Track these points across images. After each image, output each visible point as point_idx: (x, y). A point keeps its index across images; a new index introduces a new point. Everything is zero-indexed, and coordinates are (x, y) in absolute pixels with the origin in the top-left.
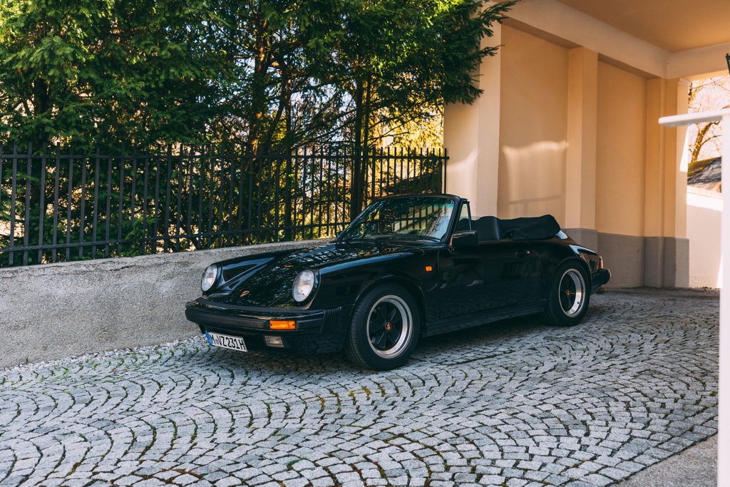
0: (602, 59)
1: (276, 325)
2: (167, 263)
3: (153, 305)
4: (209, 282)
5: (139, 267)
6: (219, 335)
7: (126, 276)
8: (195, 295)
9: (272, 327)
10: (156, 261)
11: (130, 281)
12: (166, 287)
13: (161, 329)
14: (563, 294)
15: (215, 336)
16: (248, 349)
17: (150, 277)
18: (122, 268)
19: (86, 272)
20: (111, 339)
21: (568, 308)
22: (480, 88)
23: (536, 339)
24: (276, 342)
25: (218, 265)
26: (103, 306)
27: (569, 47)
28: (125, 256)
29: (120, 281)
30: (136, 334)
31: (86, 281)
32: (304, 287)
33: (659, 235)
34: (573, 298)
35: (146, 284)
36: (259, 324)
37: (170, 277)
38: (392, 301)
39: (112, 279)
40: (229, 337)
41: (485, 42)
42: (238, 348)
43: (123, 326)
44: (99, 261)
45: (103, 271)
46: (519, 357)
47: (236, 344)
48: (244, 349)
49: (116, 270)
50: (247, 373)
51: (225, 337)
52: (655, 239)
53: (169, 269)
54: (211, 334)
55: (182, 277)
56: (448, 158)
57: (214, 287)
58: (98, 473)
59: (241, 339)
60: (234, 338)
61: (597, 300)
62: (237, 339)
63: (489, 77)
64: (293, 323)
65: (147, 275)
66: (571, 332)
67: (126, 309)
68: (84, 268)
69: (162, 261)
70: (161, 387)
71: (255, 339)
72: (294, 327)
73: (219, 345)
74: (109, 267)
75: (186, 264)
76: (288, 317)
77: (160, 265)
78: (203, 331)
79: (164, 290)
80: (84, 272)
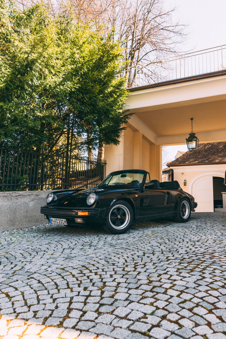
1: (80, 213)
2: (32, 194)
3: (27, 212)
4: (50, 199)
5: (24, 195)
6: (55, 219)
7: (19, 199)
9: (78, 214)
11: (21, 201)
12: (31, 204)
15: (53, 219)
16: (68, 224)
17: (26, 200)
18: (18, 195)
19: (7, 196)
21: (184, 215)
24: (79, 220)
25: (53, 193)
26: (11, 211)
29: (17, 201)
30: (21, 223)
31: (7, 200)
35: (25, 203)
36: (74, 213)
37: (33, 200)
39: (15, 200)
40: (59, 219)
42: (63, 223)
43: (17, 220)
44: (11, 192)
45: (12, 196)
48: (66, 224)
49: (16, 196)
51: (58, 219)
53: (32, 197)
54: (51, 218)
55: (36, 200)
56: (106, 164)
57: (53, 201)
59: (65, 220)
60: (62, 219)
62: (63, 220)
65: (26, 199)
67: (19, 212)
68: (6, 195)
69: (31, 194)
71: (70, 220)
72: (88, 214)
73: (55, 223)
74: (14, 195)
75: (37, 195)
76: (85, 210)
77: (30, 195)
78: (48, 218)
79: (31, 205)
80: (6, 196)
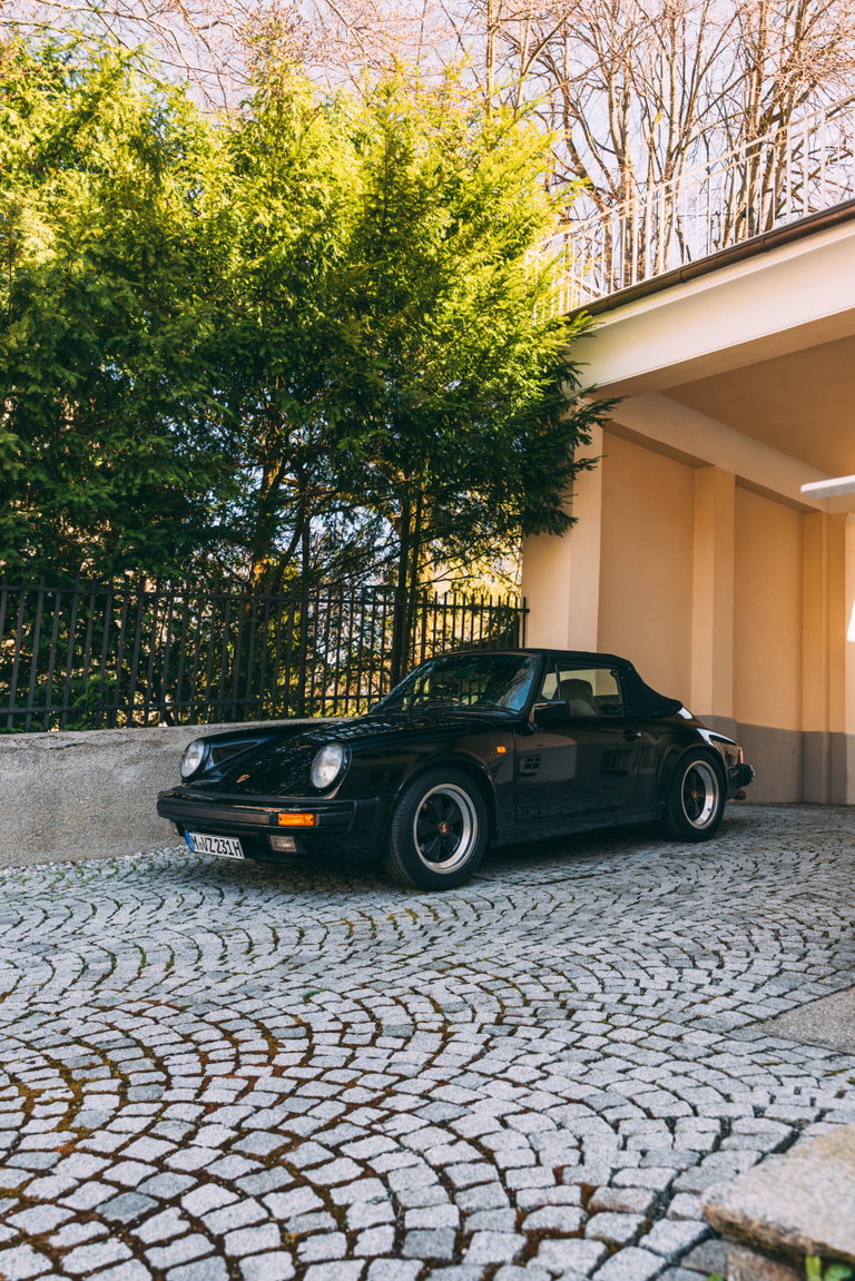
0: (740, 482)
1: (288, 818)
2: (132, 741)
3: (108, 802)
4: (192, 764)
5: (91, 745)
6: (204, 837)
7: (72, 758)
8: (172, 783)
9: (281, 822)
10: (115, 738)
11: (77, 765)
12: (128, 776)
13: (117, 835)
14: (688, 796)
15: (199, 837)
16: (246, 856)
17: (104, 760)
18: (68, 746)
19: (16, 749)
20: (46, 847)
21: (694, 818)
22: (574, 516)
23: (651, 856)
24: (284, 844)
25: (206, 741)
26: (36, 799)
27: (695, 464)
28: (70, 730)
29: (63, 765)
30: (81, 842)
31: (16, 762)
32: (328, 768)
33: (822, 729)
34: (702, 802)
35: (100, 771)
36: (263, 819)
37: (133, 761)
38: (450, 793)
39: (53, 762)
40: (219, 839)
41: (581, 452)
42: (231, 853)
43: (63, 829)
44: (34, 735)
45: (39, 749)
46: (625, 877)
47: (228, 848)
48: (239, 856)
49: (58, 749)
50: (242, 891)
51: (213, 838)
52: (818, 734)
53: (133, 751)
54: (192, 835)
55: (151, 762)
56: (528, 611)
57: (200, 772)
58: (37, 1004)
59: (236, 841)
60: (226, 840)
61: (735, 811)
62: (230, 841)
63: (586, 500)
64: (311, 816)
65: (102, 757)
66: (698, 849)
67: (69, 804)
68: (14, 745)
69: (124, 738)
70: (119, 906)
71: (255, 841)
72: (312, 823)
73: (204, 851)
74: (49, 743)
75: (157, 744)
76: (306, 808)
77: (121, 744)
78: (182, 834)
79: (124, 780)
80: (13, 750)
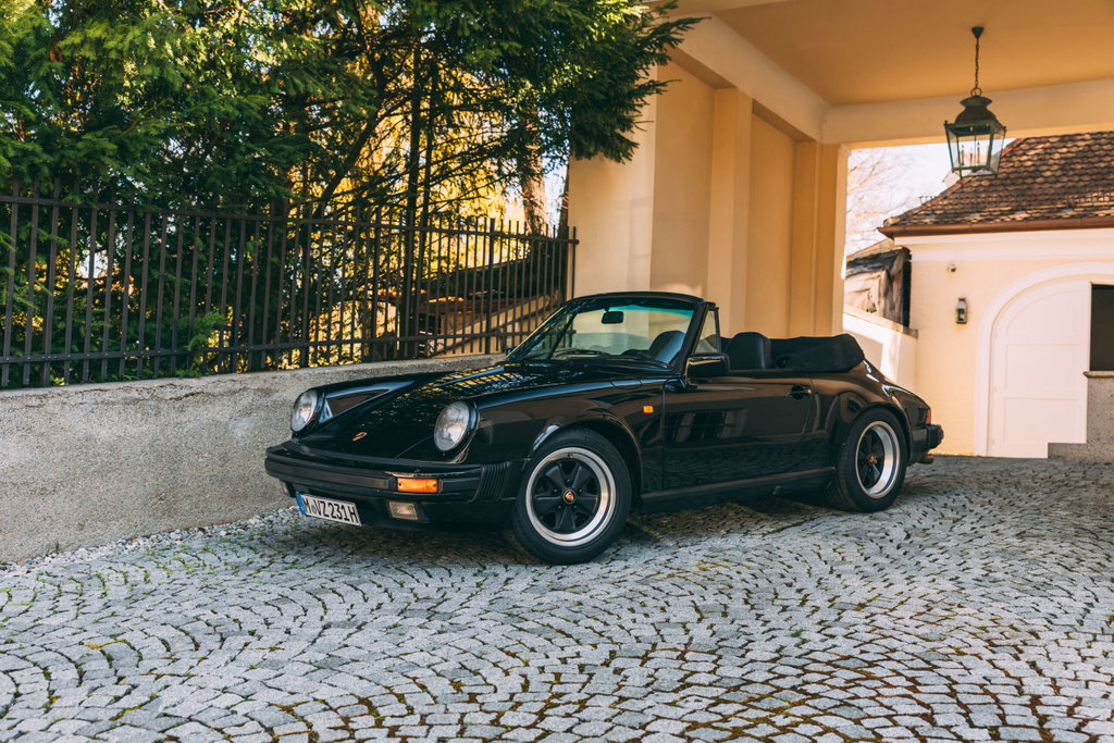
1: (408, 484)
2: (245, 389)
3: (224, 458)
4: (305, 415)
5: (208, 394)
6: (317, 500)
7: (191, 409)
8: (282, 437)
9: (400, 488)
10: (230, 385)
11: (199, 416)
12: (242, 429)
13: (234, 496)
14: (863, 461)
15: (311, 500)
16: (362, 522)
17: (219, 412)
18: (187, 396)
19: (139, 400)
20: (169, 512)
24: (405, 511)
25: (320, 392)
28: (189, 376)
29: (183, 418)
30: (202, 505)
31: (140, 415)
32: (455, 427)
35: (217, 423)
36: (381, 483)
37: (247, 412)
39: (173, 414)
40: (333, 503)
42: (346, 519)
43: (184, 491)
44: (156, 383)
45: (161, 400)
47: (344, 513)
48: (356, 522)
49: (179, 399)
51: (327, 501)
53: (246, 400)
54: (304, 497)
55: (262, 413)
57: (314, 426)
59: (352, 506)
60: (340, 504)
62: (346, 505)
64: (434, 482)
65: (217, 409)
67: (190, 463)
68: (137, 394)
69: (238, 386)
71: (373, 508)
72: (435, 489)
73: (317, 516)
74: (169, 393)
75: (267, 392)
76: (427, 473)
77: (235, 392)
78: (292, 493)
79: (239, 433)
